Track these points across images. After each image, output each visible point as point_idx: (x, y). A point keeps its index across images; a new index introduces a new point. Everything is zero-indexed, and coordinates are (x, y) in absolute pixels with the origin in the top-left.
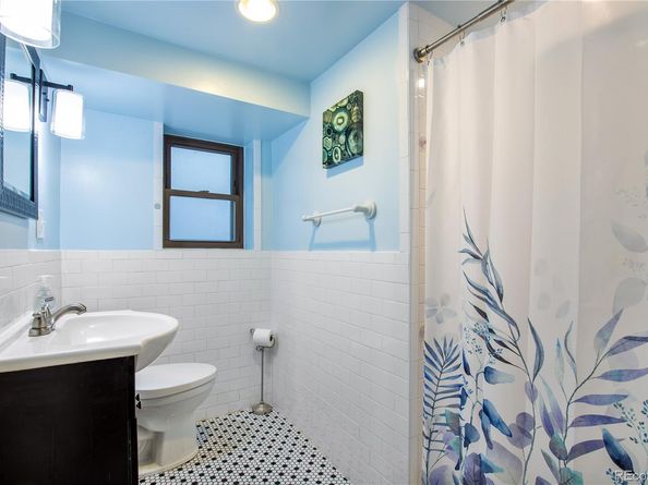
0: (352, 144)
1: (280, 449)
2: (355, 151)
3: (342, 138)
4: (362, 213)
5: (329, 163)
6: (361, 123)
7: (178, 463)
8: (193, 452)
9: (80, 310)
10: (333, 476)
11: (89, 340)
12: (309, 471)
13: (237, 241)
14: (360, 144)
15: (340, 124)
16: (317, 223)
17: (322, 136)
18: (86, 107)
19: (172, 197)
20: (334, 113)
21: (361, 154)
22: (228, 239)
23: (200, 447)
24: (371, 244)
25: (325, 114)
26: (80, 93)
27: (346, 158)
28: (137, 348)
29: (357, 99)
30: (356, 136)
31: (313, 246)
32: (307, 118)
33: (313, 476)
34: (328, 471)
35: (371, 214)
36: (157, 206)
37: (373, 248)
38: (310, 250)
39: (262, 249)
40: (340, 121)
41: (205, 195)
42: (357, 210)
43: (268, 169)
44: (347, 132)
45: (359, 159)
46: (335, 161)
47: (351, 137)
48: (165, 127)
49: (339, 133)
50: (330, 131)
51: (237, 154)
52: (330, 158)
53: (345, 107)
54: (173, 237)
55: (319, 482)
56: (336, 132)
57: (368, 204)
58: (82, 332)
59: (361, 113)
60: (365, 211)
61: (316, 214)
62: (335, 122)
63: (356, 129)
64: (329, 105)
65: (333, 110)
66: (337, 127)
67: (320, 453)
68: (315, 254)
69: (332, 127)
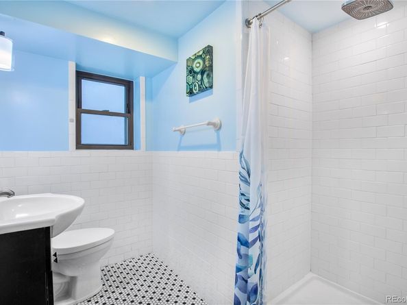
0: (206, 80)
1: (159, 283)
2: (207, 86)
3: (199, 77)
4: (212, 126)
5: (191, 93)
6: (211, 66)
7: (87, 297)
8: (99, 288)
9: (9, 194)
10: (194, 299)
11: (18, 216)
12: (178, 296)
13: (129, 145)
14: (211, 81)
15: (197, 67)
16: (183, 133)
17: (186, 75)
18: (14, 48)
19: (83, 114)
20: (194, 60)
21: (211, 87)
22: (123, 143)
23: (104, 285)
24: (218, 146)
25: (187, 60)
26: (10, 37)
27: (202, 90)
28: (53, 221)
29: (209, 51)
30: (208, 75)
31: (180, 148)
32: (177, 63)
33: (181, 300)
34: (190, 295)
35: (218, 127)
36: (72, 121)
37: (219, 149)
38: (178, 150)
39: (146, 150)
40: (198, 65)
41: (106, 113)
42: (209, 124)
43: (150, 96)
44: (202, 72)
45: (211, 90)
46: (194, 91)
47: (205, 76)
48: (77, 66)
49: (197, 73)
50: (191, 72)
51: (129, 86)
52: (191, 90)
53: (201, 56)
54: (84, 141)
55: (184, 303)
56: (195, 72)
57: (216, 120)
58: (13, 210)
59: (211, 60)
60: (214, 125)
61: (182, 127)
62: (194, 66)
63: (208, 70)
64: (191, 55)
65: (193, 58)
66: (195, 69)
67: (185, 284)
68: (182, 153)
69: (192, 69)
